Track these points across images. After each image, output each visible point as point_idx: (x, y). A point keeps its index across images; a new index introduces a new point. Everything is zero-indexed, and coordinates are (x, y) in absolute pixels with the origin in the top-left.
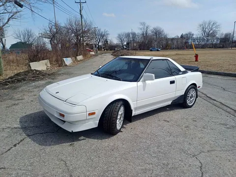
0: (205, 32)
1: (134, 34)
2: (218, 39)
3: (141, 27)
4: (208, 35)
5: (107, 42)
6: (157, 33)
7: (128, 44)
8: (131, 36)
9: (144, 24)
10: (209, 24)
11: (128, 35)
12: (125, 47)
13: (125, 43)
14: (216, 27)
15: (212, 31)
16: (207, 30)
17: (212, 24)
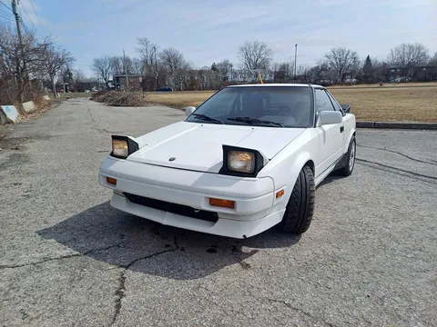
0: (250, 60)
1: (127, 60)
2: (271, 72)
3: (141, 47)
4: (256, 66)
5: (70, 74)
6: (172, 59)
7: (117, 79)
8: (121, 64)
9: (144, 42)
10: (256, 47)
11: (115, 62)
12: (110, 85)
13: (111, 79)
14: (266, 53)
15: (260, 60)
16: (253, 57)
17: (259, 47)
